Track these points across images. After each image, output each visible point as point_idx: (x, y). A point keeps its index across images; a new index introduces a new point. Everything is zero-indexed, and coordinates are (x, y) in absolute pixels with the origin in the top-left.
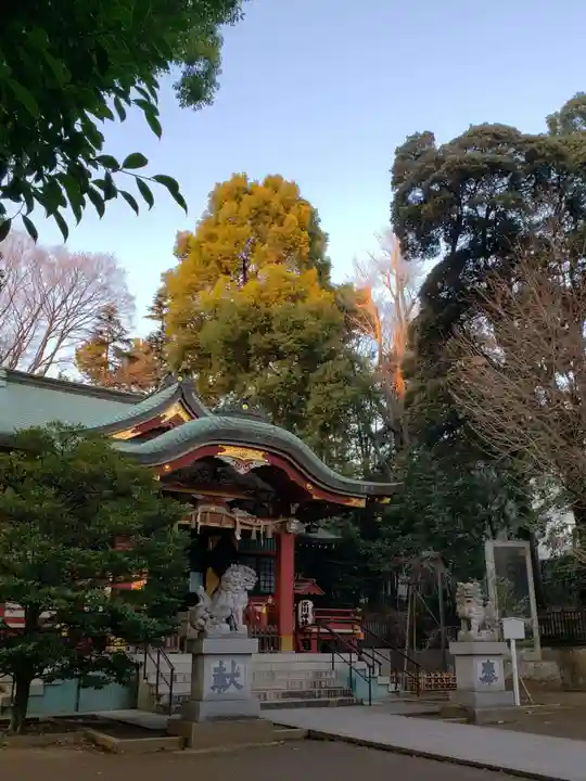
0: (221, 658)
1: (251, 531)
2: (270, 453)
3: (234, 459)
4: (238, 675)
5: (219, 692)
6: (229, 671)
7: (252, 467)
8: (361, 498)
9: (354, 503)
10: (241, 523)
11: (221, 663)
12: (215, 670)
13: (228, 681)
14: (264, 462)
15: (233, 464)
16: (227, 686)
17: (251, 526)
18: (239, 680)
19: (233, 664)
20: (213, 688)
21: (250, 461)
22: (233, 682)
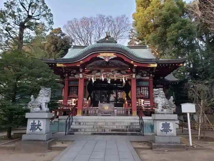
0: (34, 120)
1: (120, 79)
2: (116, 53)
3: (104, 57)
4: (40, 125)
5: (33, 131)
6: (37, 124)
7: (110, 58)
8: (155, 64)
9: (152, 66)
10: (116, 77)
11: (34, 121)
12: (32, 123)
13: (36, 127)
14: (115, 56)
15: (103, 58)
16: (36, 129)
17: (120, 77)
18: (40, 127)
19: (39, 121)
20: (31, 130)
21: (109, 57)
22: (38, 128)
